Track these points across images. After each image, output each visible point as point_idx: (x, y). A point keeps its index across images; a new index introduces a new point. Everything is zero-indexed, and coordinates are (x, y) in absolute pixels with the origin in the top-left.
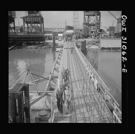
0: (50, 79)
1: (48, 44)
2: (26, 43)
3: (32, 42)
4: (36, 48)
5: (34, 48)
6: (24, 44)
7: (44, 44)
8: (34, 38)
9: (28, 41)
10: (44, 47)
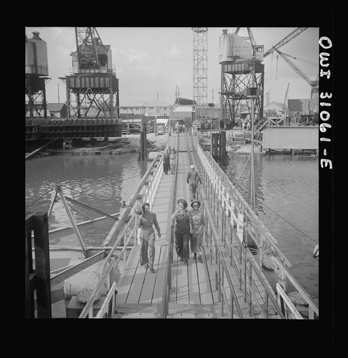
0: (120, 218)
1: (129, 143)
2: (71, 141)
3: (89, 139)
4: (96, 153)
5: (92, 154)
6: (67, 144)
7: (118, 144)
8: (93, 128)
9: (77, 135)
10: (118, 150)
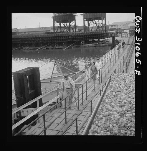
1: (109, 41)
2: (84, 41)
3: (91, 40)
4: (94, 46)
6: (82, 42)
7: (104, 42)
8: (93, 35)
9: (87, 38)
10: (103, 44)
